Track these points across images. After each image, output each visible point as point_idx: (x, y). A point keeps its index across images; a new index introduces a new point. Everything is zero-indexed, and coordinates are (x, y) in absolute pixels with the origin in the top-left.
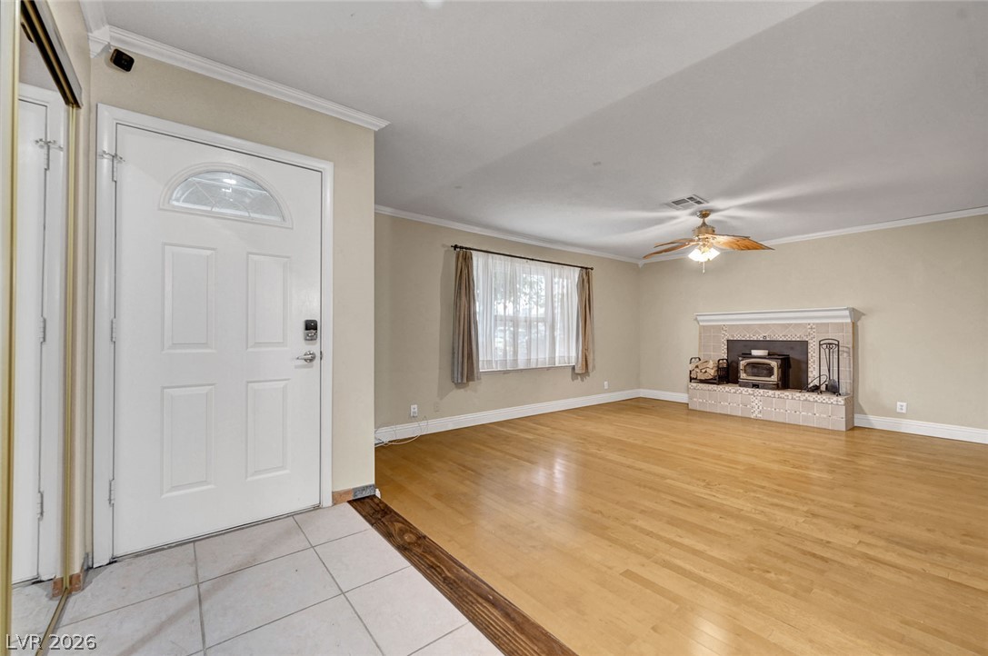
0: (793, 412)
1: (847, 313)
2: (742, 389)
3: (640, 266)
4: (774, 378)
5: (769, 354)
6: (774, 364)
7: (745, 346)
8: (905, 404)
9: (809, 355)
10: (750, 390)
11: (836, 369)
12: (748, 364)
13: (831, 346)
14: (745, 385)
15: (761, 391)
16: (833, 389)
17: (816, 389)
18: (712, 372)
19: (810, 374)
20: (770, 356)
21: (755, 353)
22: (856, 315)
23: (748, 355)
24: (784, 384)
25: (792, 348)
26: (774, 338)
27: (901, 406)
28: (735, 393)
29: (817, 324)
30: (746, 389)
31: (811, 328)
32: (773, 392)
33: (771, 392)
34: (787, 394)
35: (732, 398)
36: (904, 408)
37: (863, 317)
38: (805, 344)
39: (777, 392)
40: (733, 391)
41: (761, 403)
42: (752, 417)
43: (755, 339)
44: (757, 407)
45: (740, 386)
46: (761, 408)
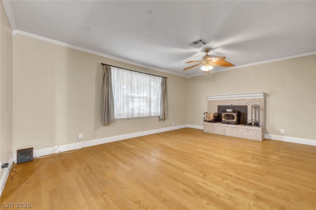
0: (242, 133)
1: (262, 94)
2: (223, 124)
3: (187, 78)
4: (235, 120)
5: (233, 111)
6: (235, 115)
7: (224, 108)
8: (284, 130)
9: (248, 111)
10: (226, 125)
11: (258, 116)
12: (225, 115)
13: (256, 107)
14: (224, 123)
15: (230, 125)
16: (257, 124)
17: (250, 124)
18: (212, 118)
19: (248, 119)
20: (234, 111)
21: (228, 110)
22: (266, 95)
23: (225, 111)
24: (238, 123)
25: (241, 109)
26: (235, 105)
27: (282, 131)
28: (220, 126)
29: (251, 99)
30: (224, 124)
31: (249, 101)
32: (234, 125)
33: (233, 126)
34: (240, 126)
35: (219, 128)
36: (283, 132)
37: (268, 96)
38: (246, 107)
39: (236, 126)
40: (219, 125)
41: (230, 130)
42: (227, 135)
43: (228, 105)
44: (228, 131)
45: (222, 123)
46: (230, 132)
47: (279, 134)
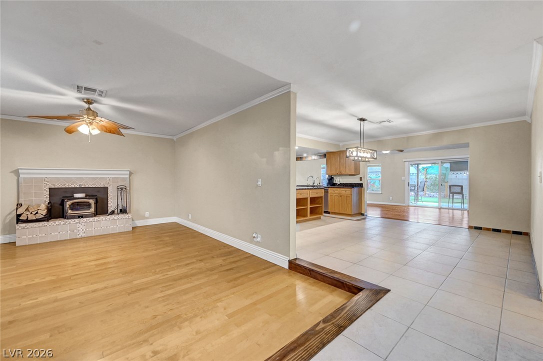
1: (128, 172)
2: (70, 220)
4: (92, 210)
5: (86, 196)
6: (92, 201)
7: (65, 192)
9: (109, 195)
10: (77, 220)
11: (125, 200)
12: (73, 203)
13: (122, 189)
14: (71, 217)
15: (85, 219)
16: (123, 211)
17: (113, 213)
18: (43, 212)
19: (109, 205)
20: (87, 196)
21: (76, 195)
23: (72, 198)
24: (97, 213)
25: (98, 191)
26: (87, 186)
27: (147, 214)
28: (65, 224)
29: (113, 178)
30: (73, 220)
31: (110, 180)
32: (93, 218)
33: (91, 219)
34: (102, 218)
35: (59, 229)
37: (132, 175)
38: (106, 189)
39: (96, 218)
40: (62, 224)
41: (85, 227)
42: (78, 237)
43: (73, 187)
44: (81, 230)
45: (68, 219)
46: (84, 230)
47: (144, 218)
